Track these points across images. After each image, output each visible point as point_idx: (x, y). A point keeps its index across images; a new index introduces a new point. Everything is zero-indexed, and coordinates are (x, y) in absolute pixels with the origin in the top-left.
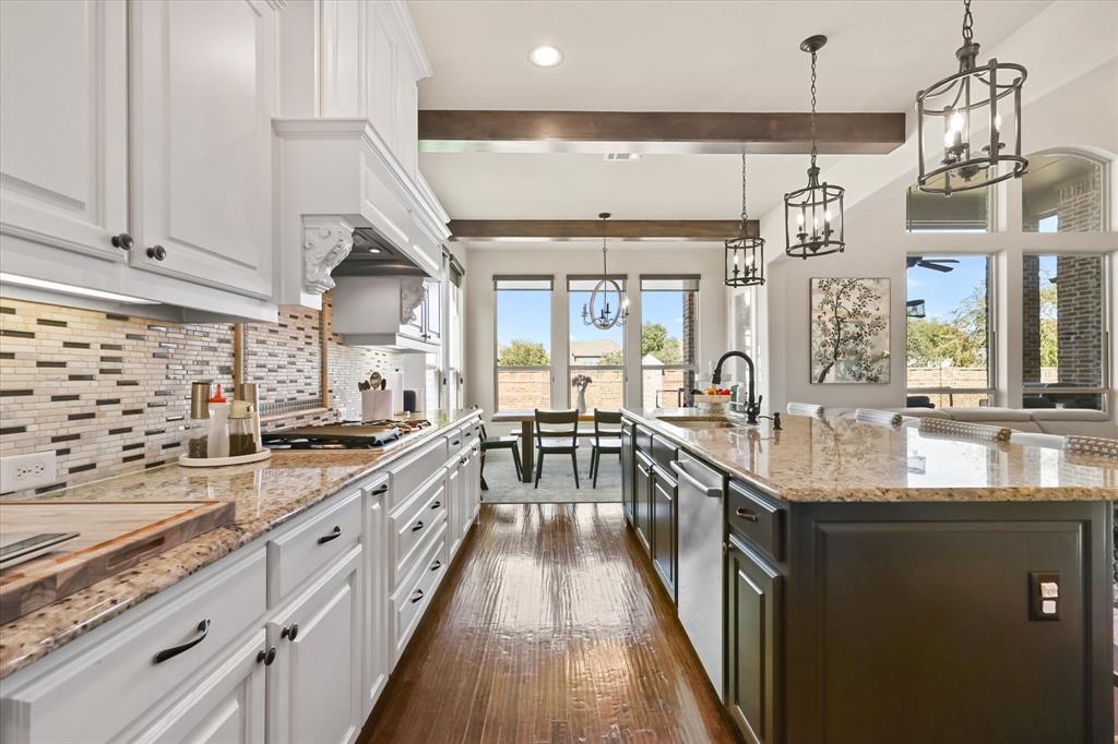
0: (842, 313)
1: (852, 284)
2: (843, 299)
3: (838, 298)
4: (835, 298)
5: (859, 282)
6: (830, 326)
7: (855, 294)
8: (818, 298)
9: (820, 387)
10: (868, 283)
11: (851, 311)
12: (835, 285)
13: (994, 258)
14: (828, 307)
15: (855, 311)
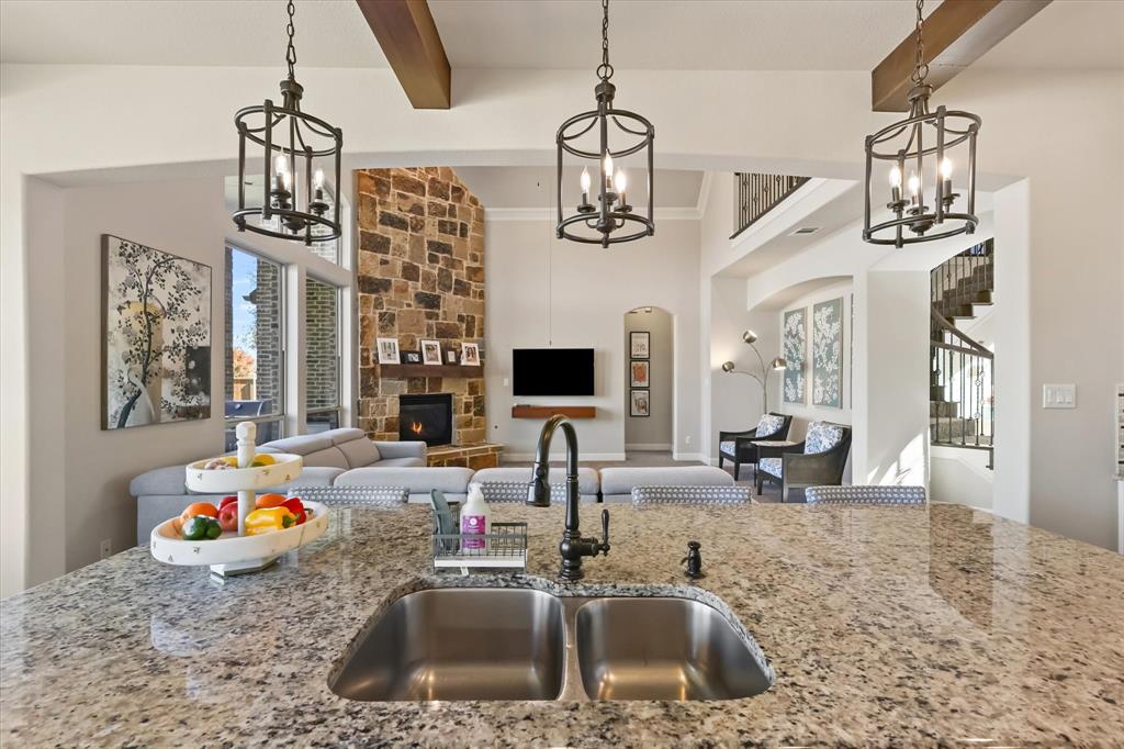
0: (155, 307)
1: (166, 262)
2: (155, 286)
3: (149, 281)
4: (143, 279)
5: (177, 262)
6: (137, 327)
7: (171, 279)
8: (118, 273)
9: (122, 435)
10: (188, 268)
11: (166, 307)
12: (144, 256)
13: (284, 270)
14: (133, 294)
15: (171, 306)
